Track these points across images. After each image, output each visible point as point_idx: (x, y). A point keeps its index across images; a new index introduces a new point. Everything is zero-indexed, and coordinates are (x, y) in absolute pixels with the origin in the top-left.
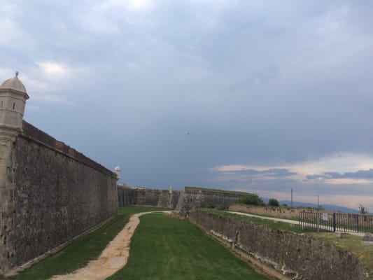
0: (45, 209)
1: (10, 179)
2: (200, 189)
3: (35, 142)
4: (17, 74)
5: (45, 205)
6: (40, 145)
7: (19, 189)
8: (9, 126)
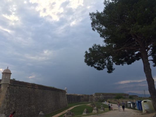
0: (23, 107)
1: (7, 98)
2: (101, 93)
3: (17, 86)
4: (8, 67)
5: (23, 105)
6: (20, 86)
7: (11, 101)
8: (5, 83)
